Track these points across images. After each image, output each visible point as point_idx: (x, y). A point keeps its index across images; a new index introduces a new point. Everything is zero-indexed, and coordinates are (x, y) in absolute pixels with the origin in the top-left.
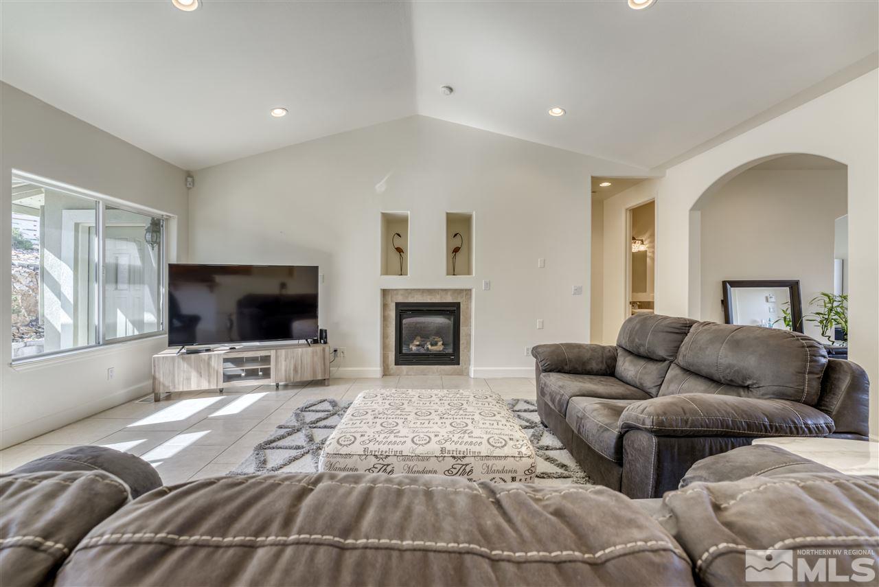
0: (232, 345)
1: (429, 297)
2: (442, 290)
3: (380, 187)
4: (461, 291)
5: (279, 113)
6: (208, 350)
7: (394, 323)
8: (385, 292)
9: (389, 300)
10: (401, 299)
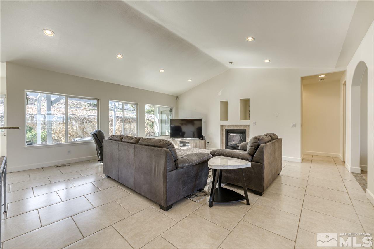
0: (183, 138)
1: (236, 127)
2: (240, 125)
3: (220, 94)
4: (247, 125)
5: (190, 80)
6: (177, 139)
7: (225, 135)
8: (222, 126)
9: (223, 128)
10: (227, 128)
